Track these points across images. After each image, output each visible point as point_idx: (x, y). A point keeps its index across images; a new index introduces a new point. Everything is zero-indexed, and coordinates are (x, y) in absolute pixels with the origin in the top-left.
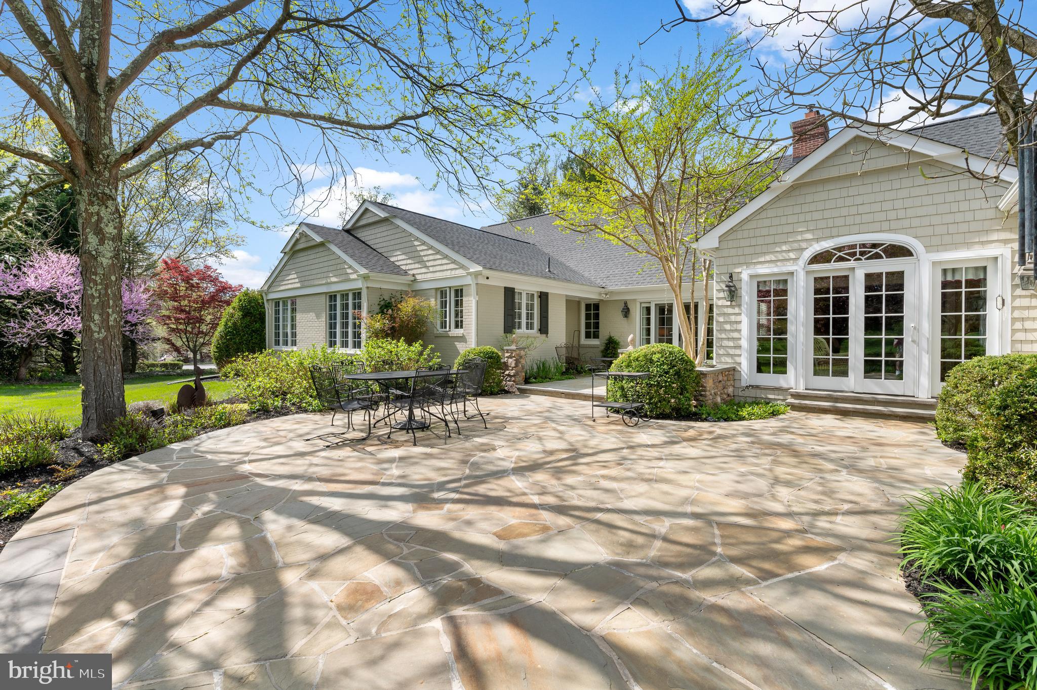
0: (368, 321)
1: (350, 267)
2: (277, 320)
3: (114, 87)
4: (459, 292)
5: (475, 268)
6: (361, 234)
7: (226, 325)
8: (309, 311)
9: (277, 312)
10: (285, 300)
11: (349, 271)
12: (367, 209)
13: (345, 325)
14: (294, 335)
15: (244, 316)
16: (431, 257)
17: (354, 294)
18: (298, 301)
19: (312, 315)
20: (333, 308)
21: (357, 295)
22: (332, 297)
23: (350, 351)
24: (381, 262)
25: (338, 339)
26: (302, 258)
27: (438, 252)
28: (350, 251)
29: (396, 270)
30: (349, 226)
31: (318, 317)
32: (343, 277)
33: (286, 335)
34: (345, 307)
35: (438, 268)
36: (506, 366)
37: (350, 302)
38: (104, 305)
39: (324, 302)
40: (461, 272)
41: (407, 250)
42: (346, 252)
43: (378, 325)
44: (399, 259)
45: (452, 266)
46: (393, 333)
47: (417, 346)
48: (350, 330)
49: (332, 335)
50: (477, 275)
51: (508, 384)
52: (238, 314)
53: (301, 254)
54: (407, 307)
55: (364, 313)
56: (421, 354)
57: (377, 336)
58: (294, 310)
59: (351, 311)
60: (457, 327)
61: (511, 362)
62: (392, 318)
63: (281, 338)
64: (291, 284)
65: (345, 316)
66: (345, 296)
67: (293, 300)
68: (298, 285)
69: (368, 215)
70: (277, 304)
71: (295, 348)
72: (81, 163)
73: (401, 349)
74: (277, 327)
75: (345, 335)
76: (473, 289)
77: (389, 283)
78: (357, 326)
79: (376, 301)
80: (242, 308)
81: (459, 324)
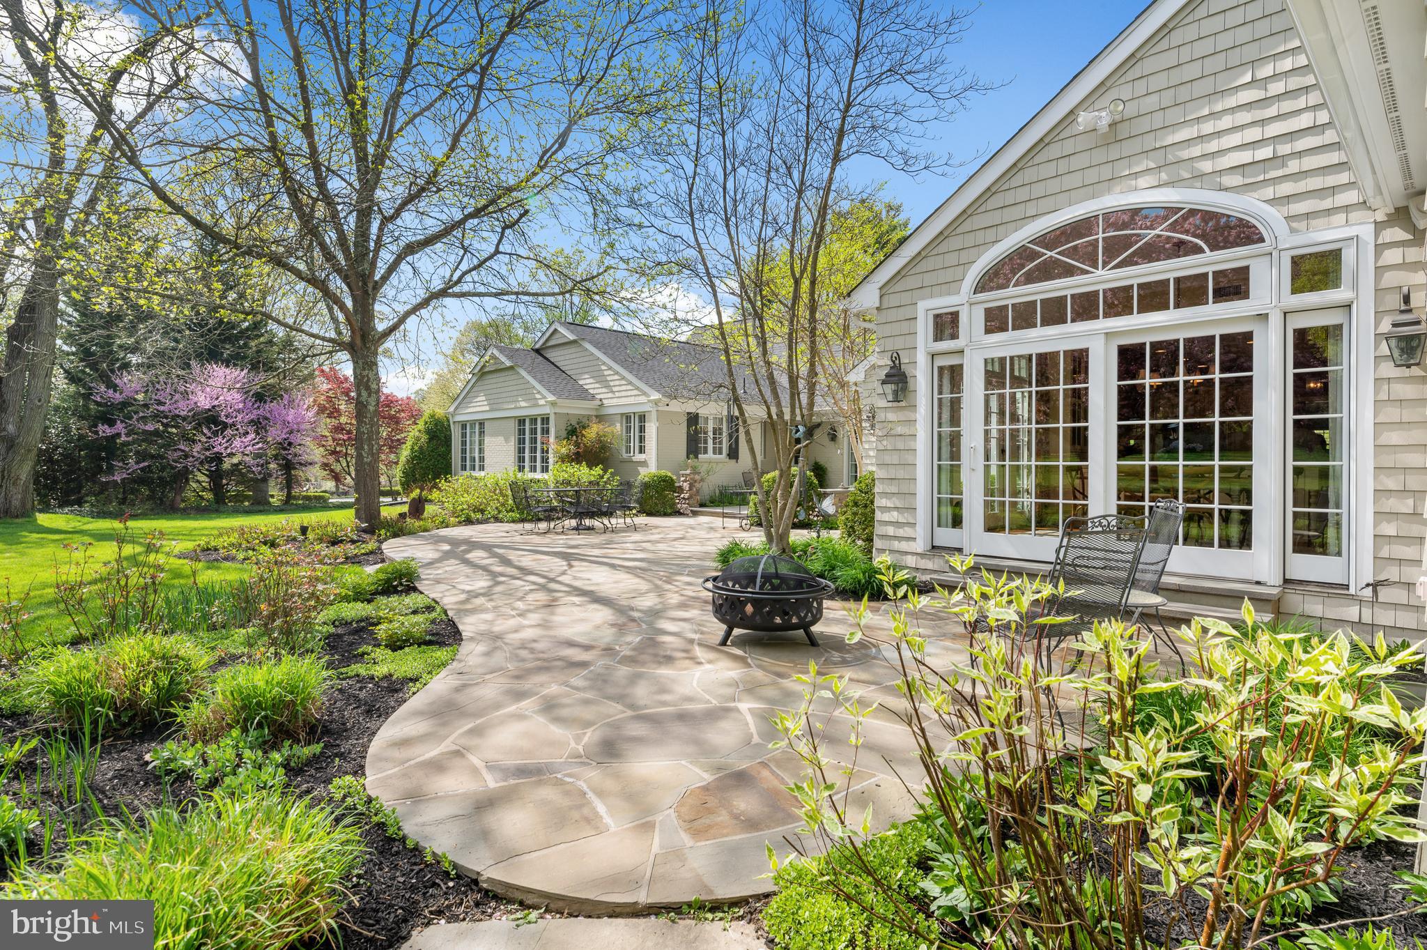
0: (556, 447)
1: (539, 392)
2: (464, 443)
3: (377, 286)
4: (642, 418)
5: (655, 396)
6: (551, 355)
7: (412, 449)
8: (497, 435)
9: (464, 435)
10: (473, 423)
11: (538, 396)
12: (556, 330)
13: (534, 450)
14: (482, 459)
15: (431, 439)
16: (617, 383)
17: (543, 419)
18: (487, 424)
19: (501, 439)
20: (522, 432)
21: (546, 420)
22: (521, 421)
23: (538, 475)
24: (569, 386)
25: (527, 464)
26: (491, 381)
27: (623, 378)
28: (539, 376)
29: (584, 395)
30: (537, 346)
31: (507, 440)
32: (532, 402)
33: (473, 459)
34: (534, 431)
35: (623, 394)
36: (681, 489)
37: (539, 426)
38: (370, 439)
39: (513, 426)
40: (643, 399)
41: (595, 374)
42: (534, 377)
43: (564, 451)
44: (587, 382)
45: (636, 392)
46: (577, 458)
47: (598, 470)
48: (539, 455)
49: (521, 460)
50: (656, 403)
51: (682, 506)
52: (424, 438)
53: (490, 376)
54: (592, 433)
55: (552, 439)
56: (602, 477)
57: (563, 462)
58: (482, 433)
59: (539, 436)
60: (641, 452)
61: (686, 486)
62: (577, 445)
63: (468, 463)
64: (478, 407)
65: (534, 441)
66: (534, 420)
67: (482, 424)
68: (487, 408)
69: (557, 336)
70: (464, 426)
71: (482, 474)
72: (358, 342)
73: (584, 473)
74: (464, 451)
75: (534, 459)
76: (654, 416)
77: (577, 408)
78: (545, 451)
79: (563, 427)
80: (428, 431)
81: (642, 450)
